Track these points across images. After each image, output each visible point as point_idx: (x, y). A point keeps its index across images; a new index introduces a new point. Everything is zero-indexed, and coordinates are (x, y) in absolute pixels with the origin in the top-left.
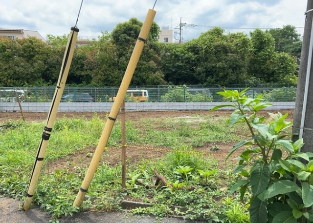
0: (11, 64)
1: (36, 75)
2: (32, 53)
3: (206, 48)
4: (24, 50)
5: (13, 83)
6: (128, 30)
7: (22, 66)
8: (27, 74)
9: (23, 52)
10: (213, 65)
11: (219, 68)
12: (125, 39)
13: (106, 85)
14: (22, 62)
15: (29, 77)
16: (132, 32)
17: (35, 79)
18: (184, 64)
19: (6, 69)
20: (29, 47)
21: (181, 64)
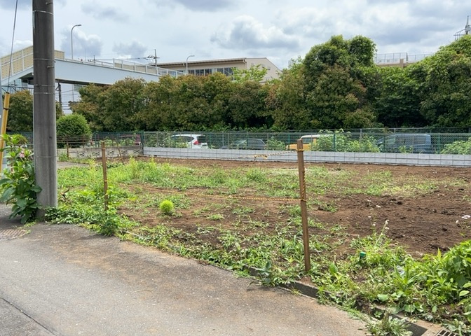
0: (191, 106)
1: (215, 117)
2: (213, 92)
3: (434, 71)
4: (205, 88)
5: (194, 128)
6: (324, 54)
7: (201, 107)
8: (206, 117)
9: (204, 91)
10: (445, 96)
11: (454, 100)
12: (317, 66)
13: (291, 129)
14: (202, 102)
15: (208, 120)
16: (328, 56)
17: (216, 122)
18: (402, 97)
19: (186, 111)
20: (210, 85)
21: (398, 97)
